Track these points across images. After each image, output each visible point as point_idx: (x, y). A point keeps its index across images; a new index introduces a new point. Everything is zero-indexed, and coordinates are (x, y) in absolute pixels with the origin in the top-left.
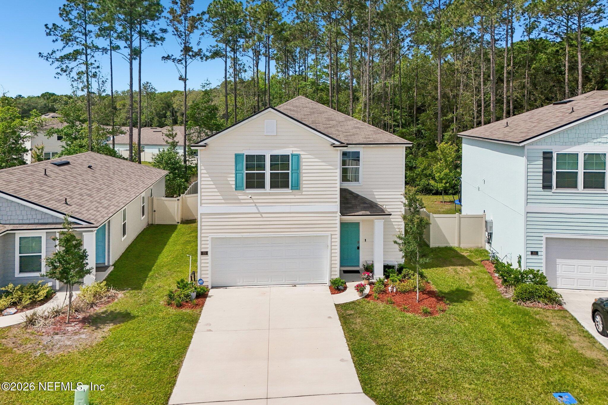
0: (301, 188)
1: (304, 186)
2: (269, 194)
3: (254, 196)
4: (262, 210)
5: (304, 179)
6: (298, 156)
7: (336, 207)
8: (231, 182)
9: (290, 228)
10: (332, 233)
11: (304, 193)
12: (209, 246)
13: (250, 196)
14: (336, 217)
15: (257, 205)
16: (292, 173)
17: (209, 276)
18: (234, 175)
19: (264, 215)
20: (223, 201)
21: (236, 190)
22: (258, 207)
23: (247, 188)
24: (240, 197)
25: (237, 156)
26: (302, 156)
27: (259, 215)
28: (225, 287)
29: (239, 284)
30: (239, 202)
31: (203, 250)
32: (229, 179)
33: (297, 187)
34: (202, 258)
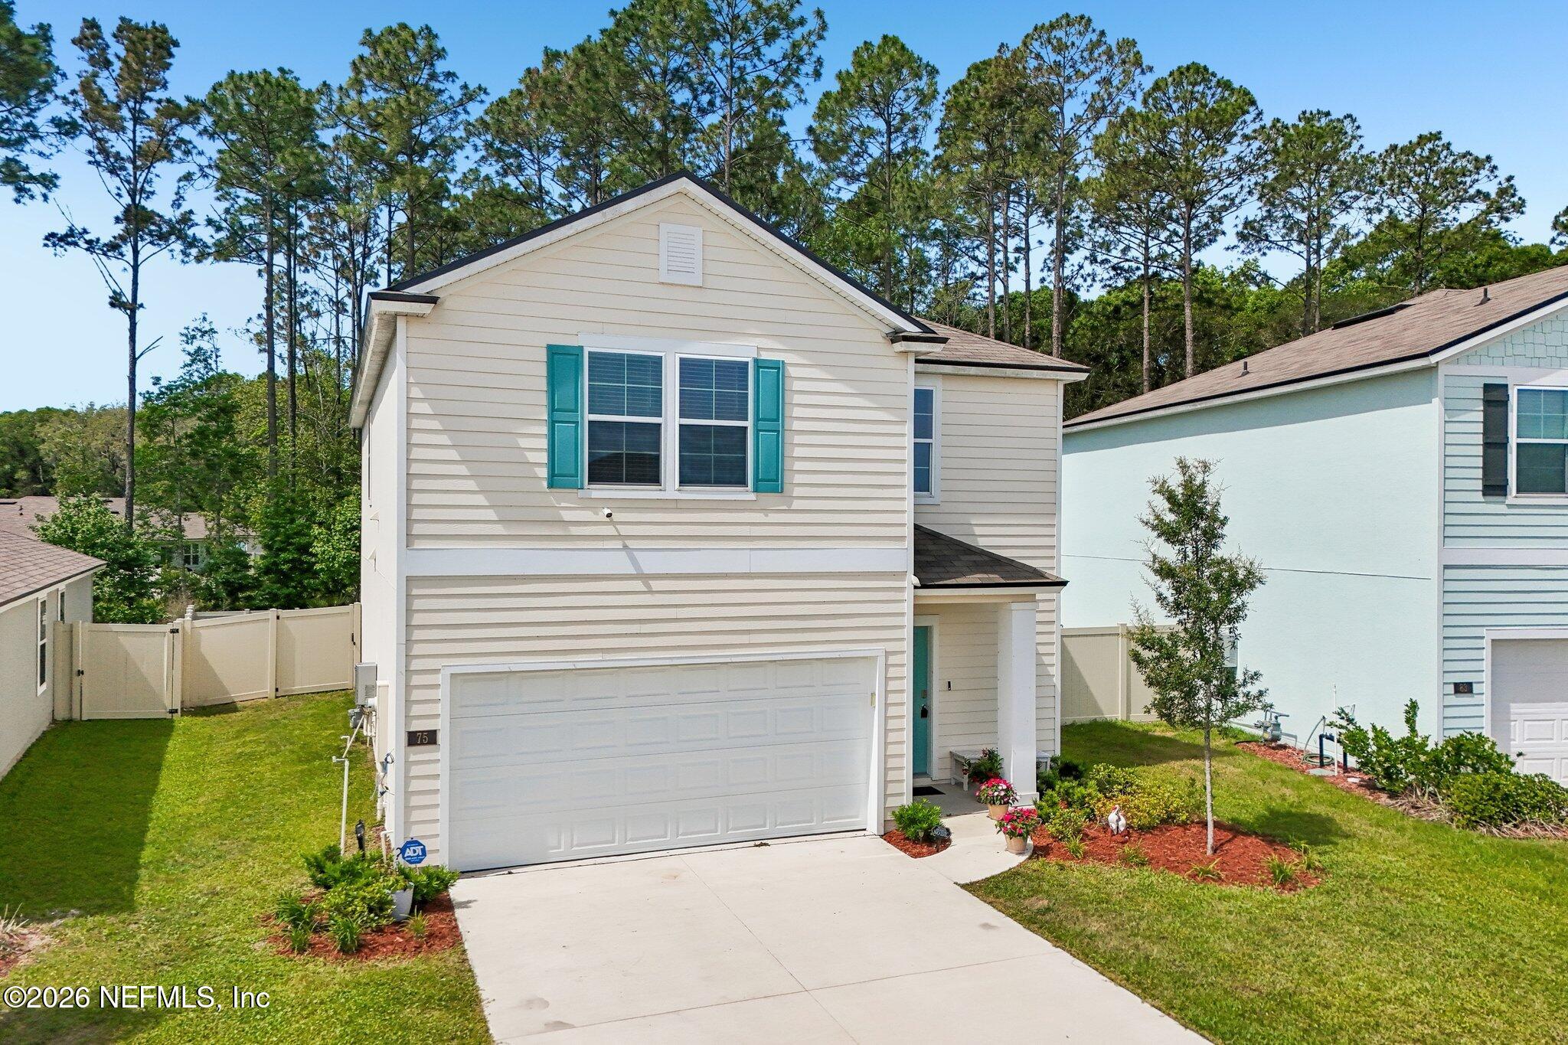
0: (786, 487)
1: (798, 479)
2: (676, 505)
3: (621, 509)
4: (650, 563)
5: (798, 452)
6: (777, 367)
7: (903, 556)
8: (532, 457)
9: (749, 632)
10: (891, 646)
11: (797, 504)
12: (442, 709)
13: (607, 511)
14: (902, 589)
15: (631, 544)
16: (757, 431)
17: (442, 828)
18: (544, 430)
19: (656, 585)
20: (499, 530)
21: (551, 486)
22: (635, 553)
23: (594, 478)
24: (567, 516)
25: (555, 353)
26: (792, 371)
27: (638, 585)
28: (508, 868)
29: (554, 854)
30: (561, 533)
31: (418, 726)
32: (524, 443)
33: (772, 482)
34: (413, 758)
